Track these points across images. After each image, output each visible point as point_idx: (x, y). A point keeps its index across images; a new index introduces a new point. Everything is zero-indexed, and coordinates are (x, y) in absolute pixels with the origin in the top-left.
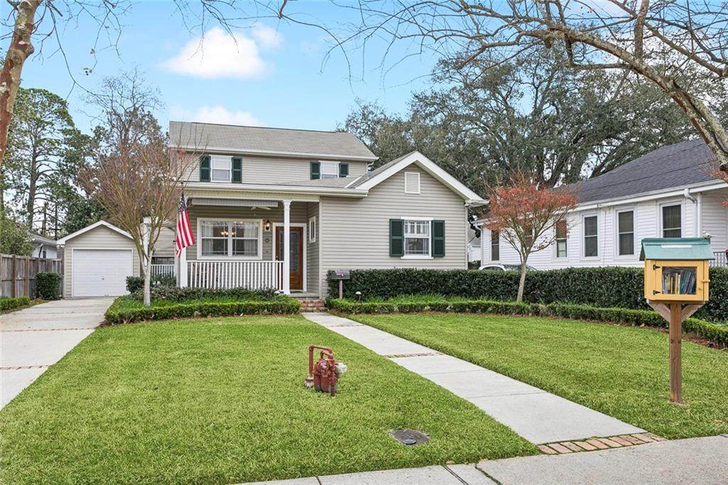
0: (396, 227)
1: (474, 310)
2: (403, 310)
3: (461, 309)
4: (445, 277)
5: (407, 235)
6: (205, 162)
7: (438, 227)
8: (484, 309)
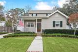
0: (54, 22)
1: (65, 36)
2: (52, 36)
3: (63, 36)
4: (62, 30)
5: (56, 23)
6: (32, 15)
7: (61, 22)
8: (67, 36)
